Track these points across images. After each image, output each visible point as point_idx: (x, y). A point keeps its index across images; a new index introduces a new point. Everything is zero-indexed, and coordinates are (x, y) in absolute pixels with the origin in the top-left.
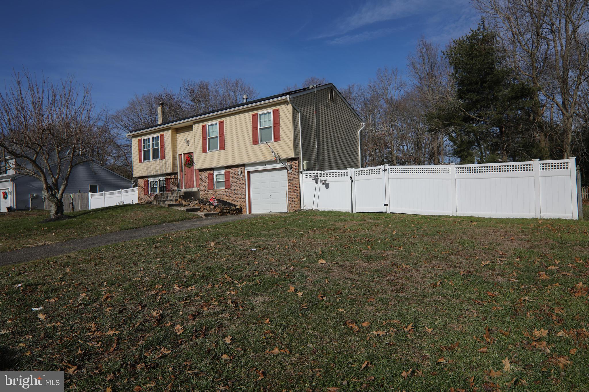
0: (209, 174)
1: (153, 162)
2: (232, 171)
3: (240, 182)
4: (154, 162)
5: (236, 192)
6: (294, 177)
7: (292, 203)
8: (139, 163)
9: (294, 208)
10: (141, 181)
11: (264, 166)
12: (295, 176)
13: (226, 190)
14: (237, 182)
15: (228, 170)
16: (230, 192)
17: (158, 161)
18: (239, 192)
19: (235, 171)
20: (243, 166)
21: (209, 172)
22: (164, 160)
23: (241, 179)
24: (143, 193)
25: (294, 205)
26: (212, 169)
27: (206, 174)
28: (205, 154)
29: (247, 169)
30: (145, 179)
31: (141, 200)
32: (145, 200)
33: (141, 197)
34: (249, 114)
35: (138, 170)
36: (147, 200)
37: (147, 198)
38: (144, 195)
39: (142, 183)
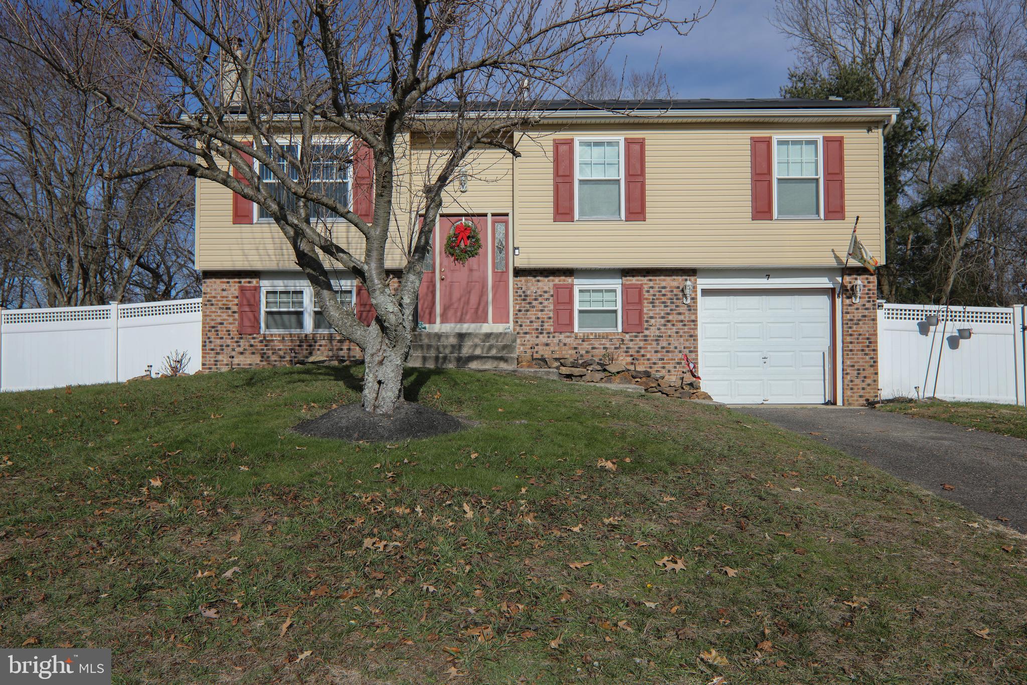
0: (556, 287)
2: (651, 284)
3: (681, 317)
5: (665, 344)
6: (865, 316)
7: (857, 381)
8: (235, 222)
9: (862, 393)
10: (224, 286)
11: (764, 281)
12: (866, 313)
13: (627, 336)
14: (670, 318)
15: (634, 280)
16: (642, 344)
17: (341, 227)
18: (675, 343)
19: (663, 284)
20: (693, 272)
21: (557, 280)
23: (683, 309)
24: (234, 328)
25: (864, 385)
26: (569, 272)
27: (547, 284)
28: (564, 225)
29: (703, 283)
30: (243, 280)
31: (218, 353)
32: (242, 353)
33: (218, 342)
34: (742, 139)
35: (226, 247)
36: (253, 353)
37: (251, 346)
38: (234, 333)
39: (225, 294)
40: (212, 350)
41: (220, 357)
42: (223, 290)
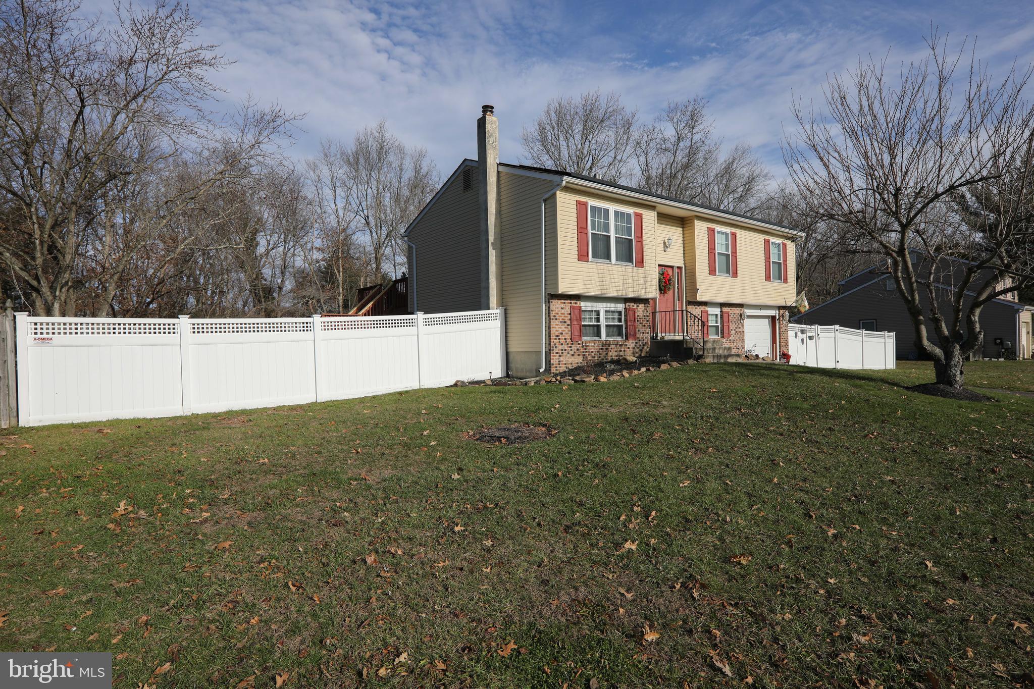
0: (702, 312)
1: (615, 268)
2: (731, 312)
3: (740, 330)
4: (619, 268)
5: (735, 344)
6: (786, 330)
8: (578, 260)
11: (759, 311)
12: (786, 328)
13: (724, 340)
14: (737, 330)
15: (726, 310)
16: (729, 344)
17: (629, 269)
18: (738, 344)
19: (734, 312)
20: (741, 306)
21: (702, 308)
22: (640, 270)
23: (740, 326)
24: (568, 337)
26: (706, 304)
28: (712, 277)
30: (573, 302)
31: (560, 356)
32: (573, 355)
33: (560, 347)
34: (761, 237)
35: (575, 277)
36: (579, 355)
37: (578, 349)
38: (569, 341)
39: (563, 311)
40: (557, 353)
41: (561, 359)
42: (562, 308)
